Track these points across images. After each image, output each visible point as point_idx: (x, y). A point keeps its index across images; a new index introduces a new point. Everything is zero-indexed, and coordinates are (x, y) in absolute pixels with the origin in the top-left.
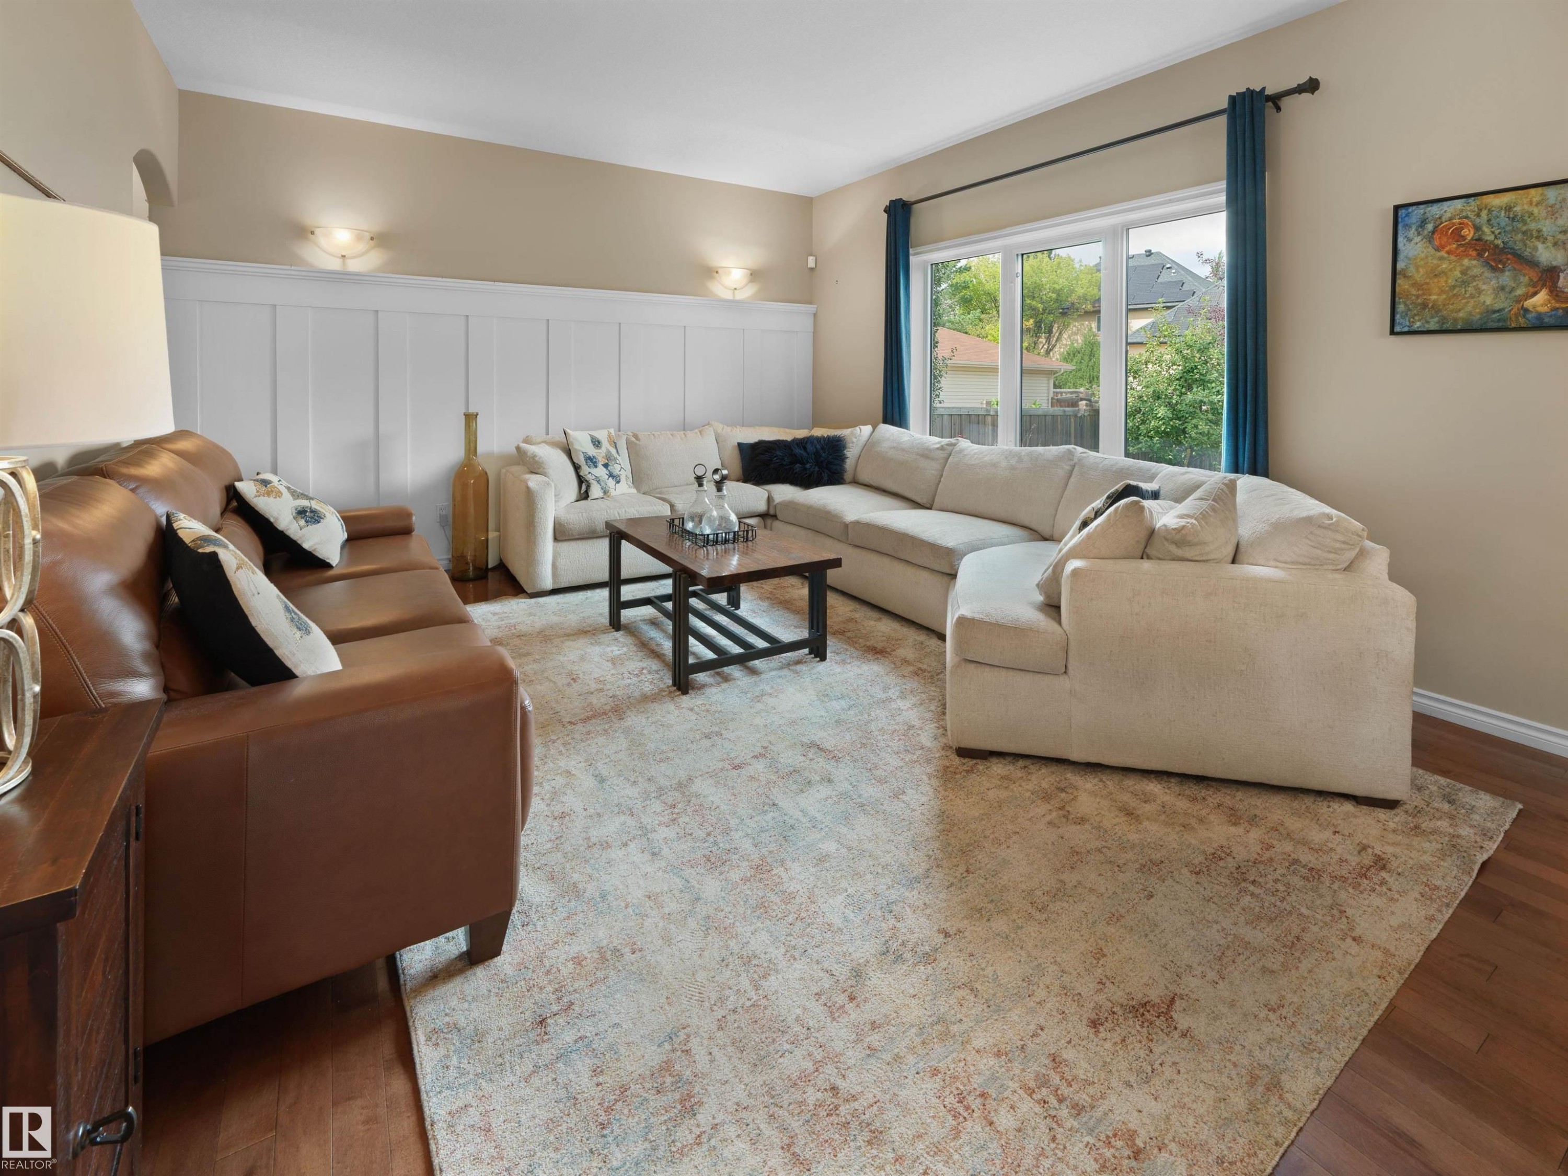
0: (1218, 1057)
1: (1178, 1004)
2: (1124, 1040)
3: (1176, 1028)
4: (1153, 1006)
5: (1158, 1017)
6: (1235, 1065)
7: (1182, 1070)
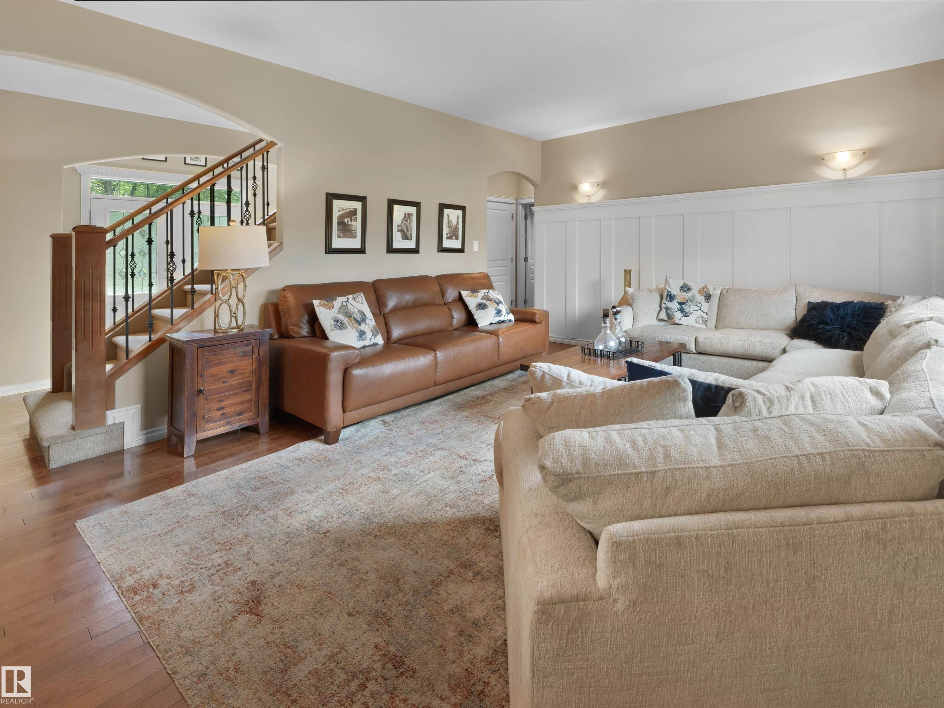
0: (215, 630)
1: (255, 619)
2: (239, 593)
3: (239, 614)
4: (257, 606)
5: (249, 608)
6: (207, 637)
7: (213, 614)
